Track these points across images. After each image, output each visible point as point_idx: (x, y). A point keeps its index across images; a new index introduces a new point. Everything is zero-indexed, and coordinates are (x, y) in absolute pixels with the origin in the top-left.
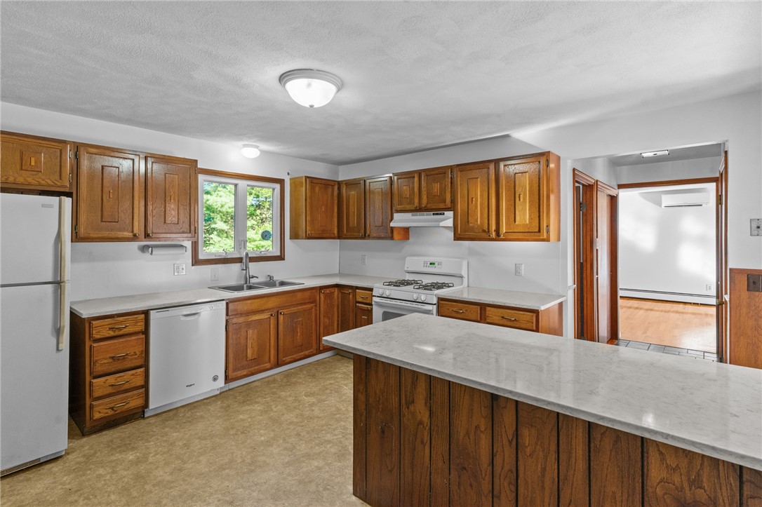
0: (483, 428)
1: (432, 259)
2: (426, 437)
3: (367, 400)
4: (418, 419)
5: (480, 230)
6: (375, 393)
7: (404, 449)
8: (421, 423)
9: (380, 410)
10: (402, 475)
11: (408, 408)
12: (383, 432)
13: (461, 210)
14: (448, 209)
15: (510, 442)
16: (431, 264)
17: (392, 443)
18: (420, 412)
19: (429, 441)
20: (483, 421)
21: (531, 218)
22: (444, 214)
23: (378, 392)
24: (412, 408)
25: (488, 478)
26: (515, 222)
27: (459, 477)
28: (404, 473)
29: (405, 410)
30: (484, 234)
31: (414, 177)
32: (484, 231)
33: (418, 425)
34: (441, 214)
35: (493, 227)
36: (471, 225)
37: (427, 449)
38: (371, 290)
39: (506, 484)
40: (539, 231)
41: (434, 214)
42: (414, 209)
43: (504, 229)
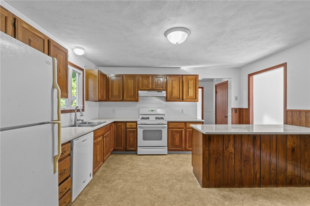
0: (251, 148)
1: (152, 109)
2: (233, 157)
3: (209, 152)
4: (230, 152)
5: (177, 98)
6: (213, 149)
7: (225, 163)
8: (231, 153)
9: (215, 154)
10: (224, 172)
11: (226, 150)
12: (216, 161)
13: (169, 91)
14: (164, 90)
15: (259, 149)
16: (152, 111)
17: (220, 163)
18: (231, 150)
19: (234, 158)
20: (251, 146)
21: (193, 94)
22: (162, 92)
23: (214, 148)
24: (228, 149)
25: (253, 160)
26: (188, 95)
27: (244, 164)
28: (225, 171)
29: (225, 151)
30: (178, 99)
31: (149, 77)
32: (178, 98)
33: (230, 154)
34: (161, 92)
35: (181, 97)
36: (173, 96)
37: (233, 160)
38: (136, 122)
39: (258, 160)
40: (196, 98)
41: (158, 92)
42: (149, 89)
43: (184, 98)
